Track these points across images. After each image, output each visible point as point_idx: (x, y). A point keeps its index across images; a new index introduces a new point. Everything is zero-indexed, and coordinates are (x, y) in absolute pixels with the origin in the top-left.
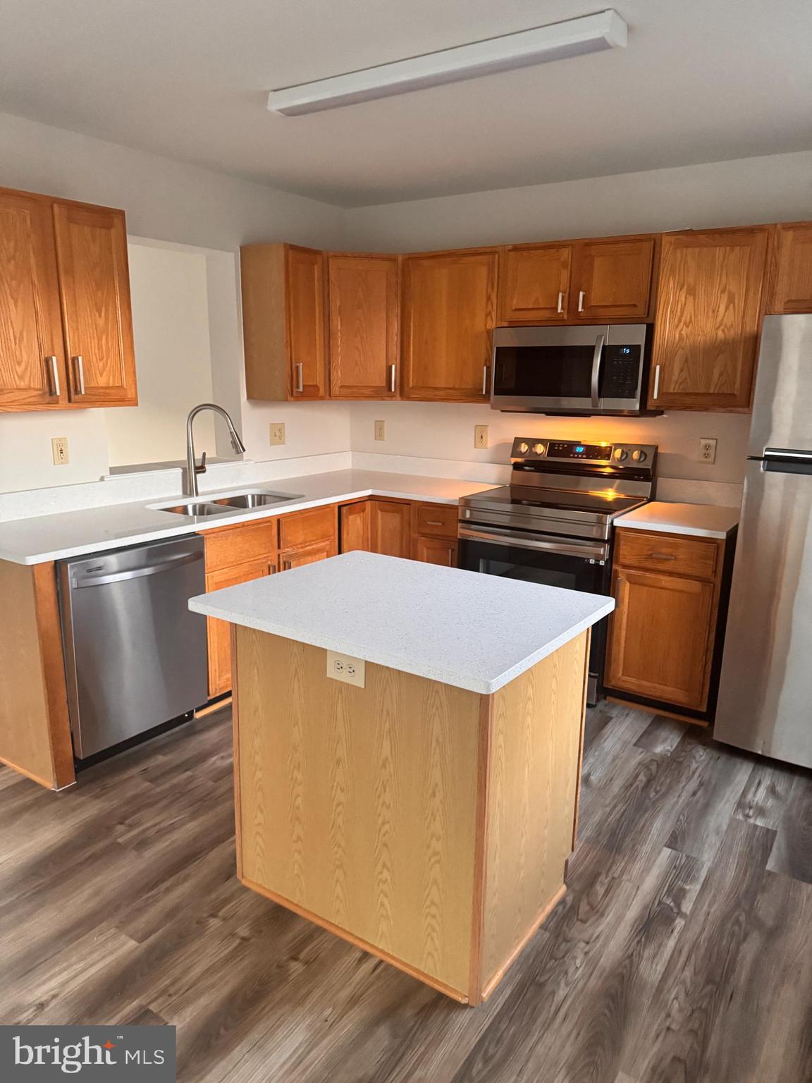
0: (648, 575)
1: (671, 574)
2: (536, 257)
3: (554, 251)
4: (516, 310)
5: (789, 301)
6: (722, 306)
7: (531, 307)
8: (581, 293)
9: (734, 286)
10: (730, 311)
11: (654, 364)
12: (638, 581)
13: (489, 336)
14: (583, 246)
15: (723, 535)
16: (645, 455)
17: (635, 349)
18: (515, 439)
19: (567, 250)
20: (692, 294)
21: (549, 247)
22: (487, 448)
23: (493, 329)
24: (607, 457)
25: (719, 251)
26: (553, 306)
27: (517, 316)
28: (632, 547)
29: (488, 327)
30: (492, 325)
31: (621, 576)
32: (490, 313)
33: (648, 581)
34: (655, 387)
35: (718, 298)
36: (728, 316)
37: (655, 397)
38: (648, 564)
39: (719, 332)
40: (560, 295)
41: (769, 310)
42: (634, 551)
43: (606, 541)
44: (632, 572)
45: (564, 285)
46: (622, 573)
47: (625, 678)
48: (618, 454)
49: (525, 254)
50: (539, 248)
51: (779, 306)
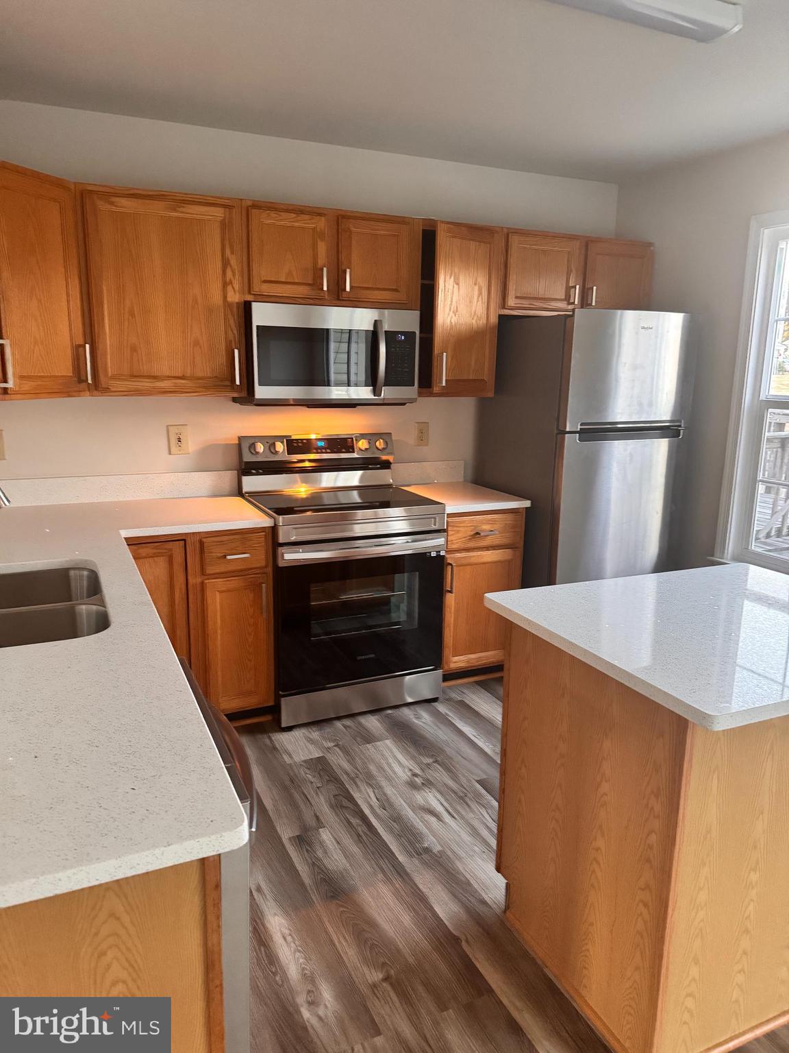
0: (471, 554)
1: (487, 548)
2: (287, 220)
3: (307, 217)
4: (265, 282)
5: (517, 297)
6: (476, 298)
7: (283, 280)
8: (348, 271)
9: (482, 281)
10: (480, 302)
11: (436, 351)
12: (464, 562)
13: (231, 311)
14: (338, 218)
15: (527, 504)
16: (386, 443)
17: (410, 335)
18: (239, 438)
19: (323, 219)
20: (458, 284)
21: (300, 211)
22: (189, 454)
23: (237, 303)
24: (351, 449)
25: (473, 245)
26: (311, 282)
27: (266, 289)
28: (458, 532)
29: (229, 299)
30: (234, 297)
31: (449, 561)
32: (231, 283)
33: (473, 560)
34: (443, 374)
35: (473, 290)
36: (479, 307)
37: (444, 384)
38: (472, 544)
39: (474, 322)
40: (325, 269)
41: (503, 305)
42: (460, 535)
43: (445, 531)
44: (458, 555)
45: (322, 259)
46: (450, 558)
47: (456, 659)
48: (363, 444)
49: (273, 214)
50: (287, 211)
51: (511, 302)
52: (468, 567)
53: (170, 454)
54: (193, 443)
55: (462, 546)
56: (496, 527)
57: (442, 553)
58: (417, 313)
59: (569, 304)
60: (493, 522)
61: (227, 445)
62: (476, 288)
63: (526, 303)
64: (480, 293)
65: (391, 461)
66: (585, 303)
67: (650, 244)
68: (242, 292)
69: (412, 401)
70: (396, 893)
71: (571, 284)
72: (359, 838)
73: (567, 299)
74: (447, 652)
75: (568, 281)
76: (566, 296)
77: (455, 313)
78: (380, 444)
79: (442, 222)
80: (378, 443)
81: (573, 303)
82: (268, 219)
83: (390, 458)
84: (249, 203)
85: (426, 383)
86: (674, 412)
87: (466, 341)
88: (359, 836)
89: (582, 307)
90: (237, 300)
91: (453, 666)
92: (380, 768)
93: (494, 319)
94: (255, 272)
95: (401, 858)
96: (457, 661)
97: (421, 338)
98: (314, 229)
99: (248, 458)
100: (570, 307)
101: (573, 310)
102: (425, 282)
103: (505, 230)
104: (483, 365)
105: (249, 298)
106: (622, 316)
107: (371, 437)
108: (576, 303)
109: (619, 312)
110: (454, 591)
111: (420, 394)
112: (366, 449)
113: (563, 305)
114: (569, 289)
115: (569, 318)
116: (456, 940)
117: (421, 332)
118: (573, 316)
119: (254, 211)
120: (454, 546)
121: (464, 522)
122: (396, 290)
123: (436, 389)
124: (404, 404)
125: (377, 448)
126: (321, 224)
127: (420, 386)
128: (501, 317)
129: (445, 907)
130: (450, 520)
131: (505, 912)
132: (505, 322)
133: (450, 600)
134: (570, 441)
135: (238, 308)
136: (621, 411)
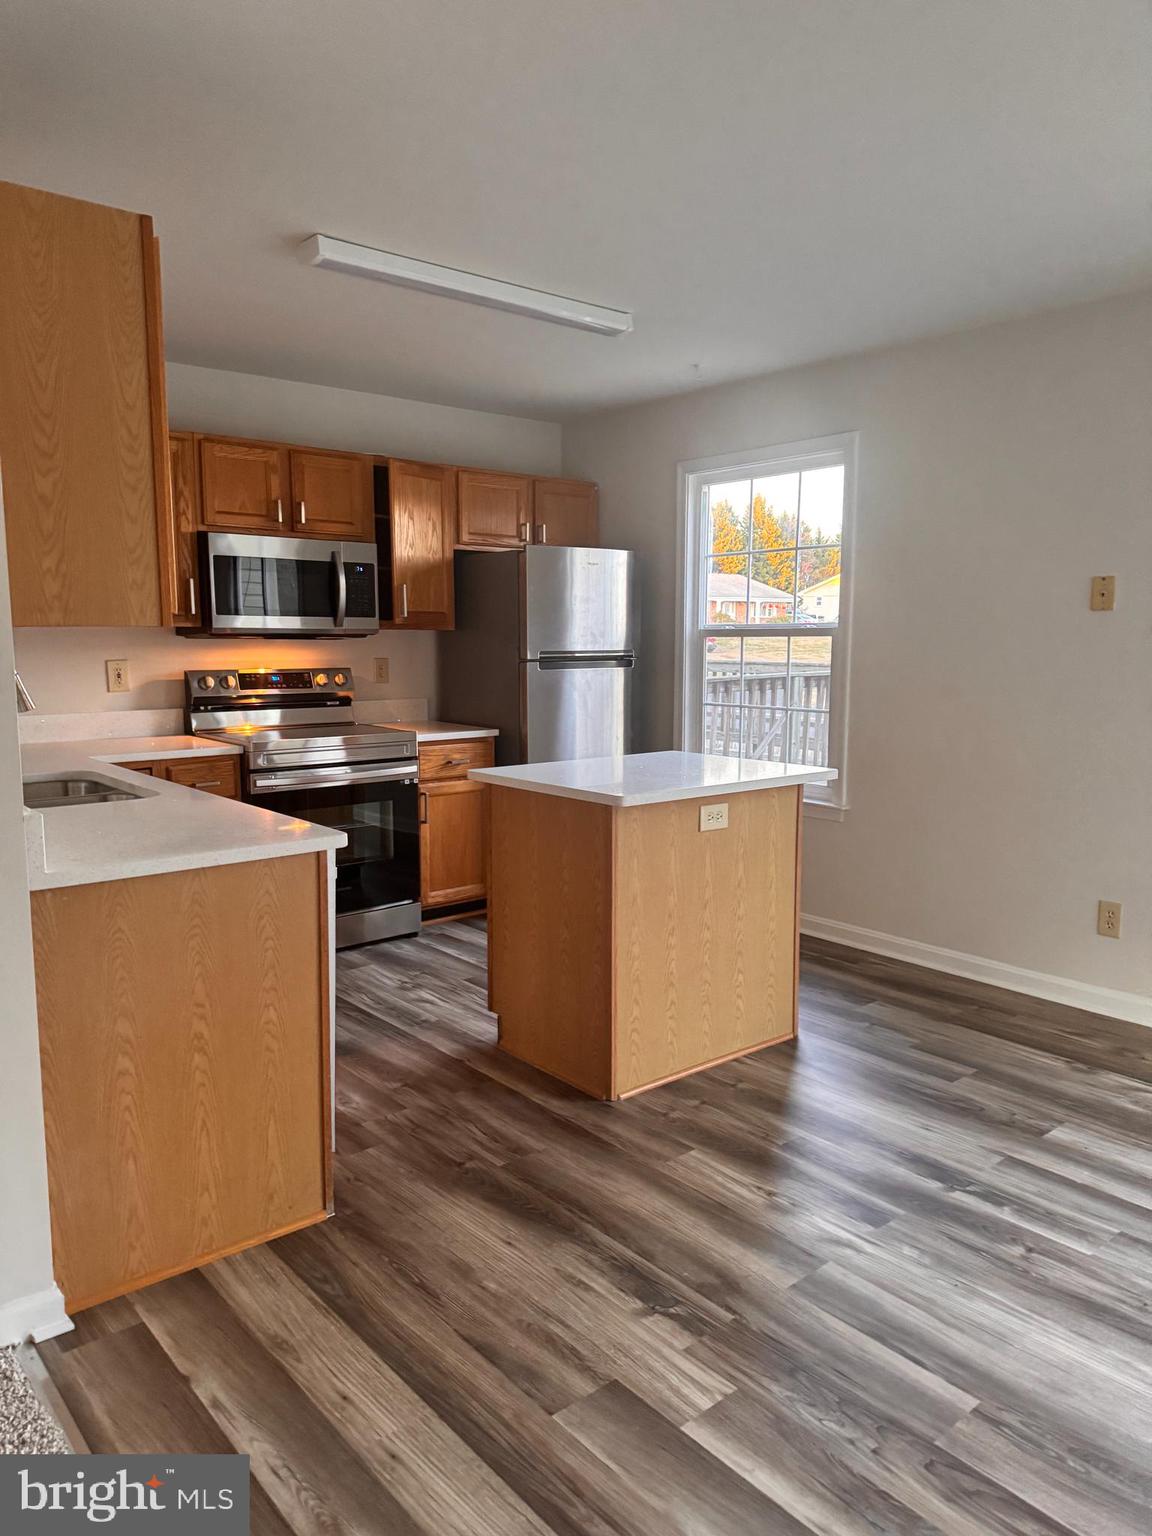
0: (443, 784)
1: (458, 778)
2: (239, 454)
3: (260, 451)
4: (219, 512)
5: (470, 533)
6: (430, 532)
7: (237, 511)
8: (303, 504)
9: (435, 515)
10: (435, 538)
11: (396, 583)
12: (437, 792)
13: (185, 540)
14: (289, 452)
15: (495, 732)
16: (346, 678)
17: (368, 567)
18: (185, 673)
19: (275, 453)
20: (412, 519)
21: (252, 445)
22: (128, 690)
23: (191, 534)
24: (308, 684)
25: (424, 482)
26: (264, 513)
27: (221, 520)
28: (430, 760)
29: (183, 530)
30: (188, 528)
31: (422, 791)
32: (184, 513)
33: (445, 790)
34: (404, 606)
35: (427, 525)
36: (434, 542)
37: (406, 615)
38: (443, 774)
39: (430, 556)
40: (279, 501)
41: (458, 540)
42: (430, 764)
43: (416, 758)
44: (431, 785)
45: (275, 492)
46: (423, 788)
47: (433, 894)
48: (321, 679)
49: (225, 447)
50: (239, 444)
51: (465, 537)
52: (441, 797)
53: (108, 691)
54: (133, 680)
55: (435, 776)
56: (467, 756)
57: (416, 781)
58: (375, 546)
59: (521, 540)
60: (463, 751)
61: (170, 683)
62: (430, 524)
63: (479, 539)
64: (434, 529)
65: (352, 697)
66: (536, 540)
67: (595, 485)
68: (195, 522)
69: (374, 632)
70: (402, 1045)
71: (522, 521)
72: (360, 1023)
73: (519, 536)
74: (424, 886)
75: (518, 519)
76: (517, 532)
77: (412, 546)
78: (339, 679)
79: (395, 459)
80: (337, 679)
81: (525, 540)
82: (219, 452)
83: (350, 694)
84: (202, 436)
85: (387, 615)
86: (627, 645)
87: (422, 573)
88: (360, 1021)
89: (534, 544)
90: (190, 530)
91: (430, 901)
92: (368, 982)
93: (449, 554)
94: (208, 503)
95: (403, 1028)
96: (435, 896)
97: (379, 571)
98: (266, 463)
99: (196, 692)
100: (522, 544)
101: (525, 546)
102: (380, 516)
103: (455, 469)
104: (442, 599)
105: (202, 528)
106: (572, 551)
107: (330, 672)
108: (528, 539)
109: (569, 549)
110: (428, 821)
111: (381, 626)
112: (325, 684)
113: (515, 542)
114: (519, 526)
115: (521, 554)
116: (461, 1061)
117: (379, 565)
118: (525, 551)
119: (207, 444)
120: (427, 776)
121: (434, 751)
122: (351, 523)
123: (398, 621)
124: (364, 636)
125: (337, 685)
126: (274, 457)
127: (381, 618)
128: (455, 551)
129: (445, 1046)
130: (422, 748)
131: (499, 1042)
132: (459, 555)
133: (425, 831)
134: (533, 670)
135: (191, 537)
136: (578, 640)
